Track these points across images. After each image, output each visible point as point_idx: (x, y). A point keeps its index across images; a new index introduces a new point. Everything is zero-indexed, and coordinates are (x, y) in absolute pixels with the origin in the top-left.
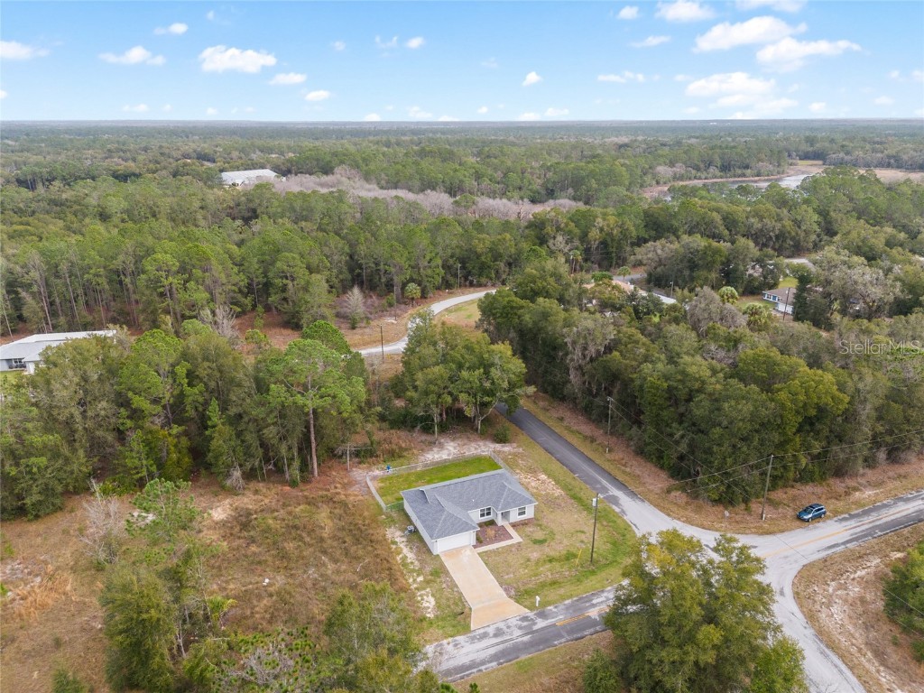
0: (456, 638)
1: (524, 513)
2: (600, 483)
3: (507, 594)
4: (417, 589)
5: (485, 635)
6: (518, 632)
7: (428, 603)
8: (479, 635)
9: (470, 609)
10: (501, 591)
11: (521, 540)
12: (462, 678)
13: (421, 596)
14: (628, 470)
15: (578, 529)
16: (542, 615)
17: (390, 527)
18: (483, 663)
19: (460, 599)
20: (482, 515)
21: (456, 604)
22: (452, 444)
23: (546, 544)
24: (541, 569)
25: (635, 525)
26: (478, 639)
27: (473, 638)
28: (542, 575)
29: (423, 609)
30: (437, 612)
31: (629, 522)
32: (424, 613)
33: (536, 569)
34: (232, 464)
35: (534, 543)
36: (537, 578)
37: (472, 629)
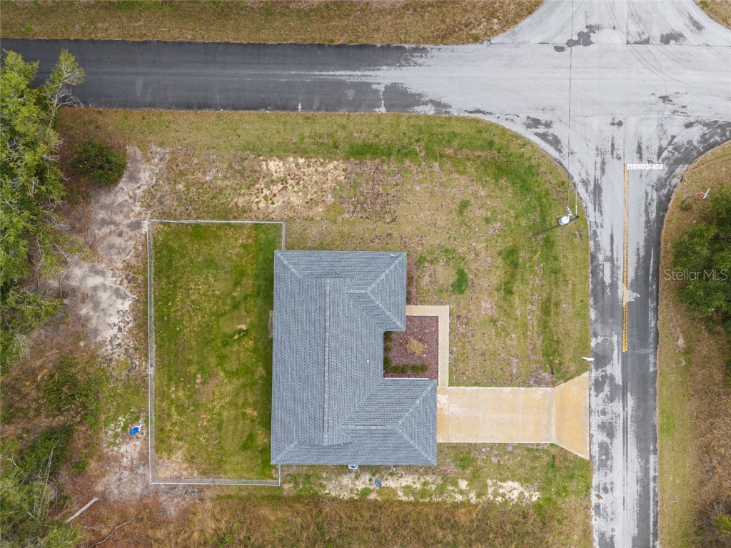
0: (594, 485)
3: (547, 385)
5: (605, 449)
6: (617, 406)
8: (601, 455)
9: (552, 445)
10: (539, 392)
12: (656, 503)
13: (496, 494)
15: (455, 207)
16: (602, 360)
17: (322, 486)
18: (646, 470)
19: (532, 451)
21: (535, 458)
23: (470, 276)
24: (519, 314)
25: (478, 111)
26: (607, 459)
27: (603, 464)
28: (529, 317)
29: (521, 502)
30: (534, 486)
31: (466, 115)
32: (529, 503)
33: (516, 319)
35: (461, 292)
36: (530, 328)
37: (587, 458)
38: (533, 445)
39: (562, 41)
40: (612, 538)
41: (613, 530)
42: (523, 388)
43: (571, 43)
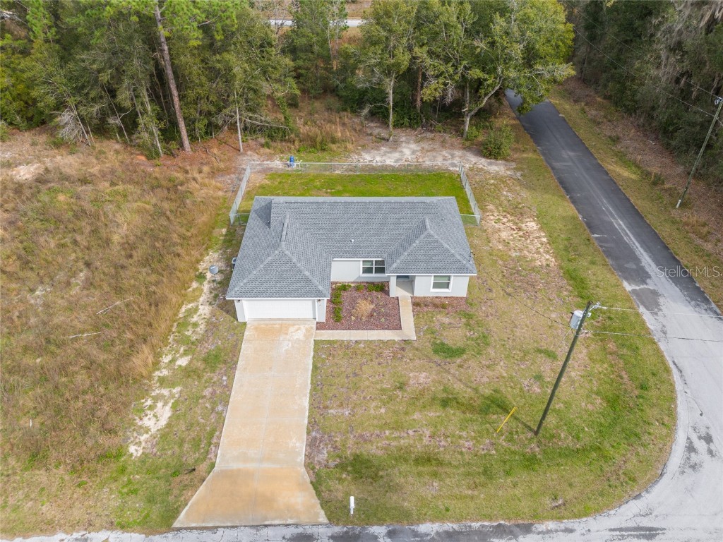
0: (126, 537)
1: (447, 286)
2: (637, 260)
3: (308, 456)
4: (162, 381)
7: (155, 420)
9: (213, 465)
10: (299, 445)
11: (414, 338)
14: (708, 247)
15: (544, 345)
17: (216, 251)
20: (367, 270)
21: (196, 444)
22: (413, 146)
23: (459, 361)
24: (415, 417)
28: (411, 432)
29: (134, 430)
30: (153, 446)
31: (668, 359)
32: (129, 441)
33: (406, 413)
34: (60, 106)
35: (436, 352)
36: (396, 434)
37: (176, 524)
38: (219, 438)
42: (306, 421)
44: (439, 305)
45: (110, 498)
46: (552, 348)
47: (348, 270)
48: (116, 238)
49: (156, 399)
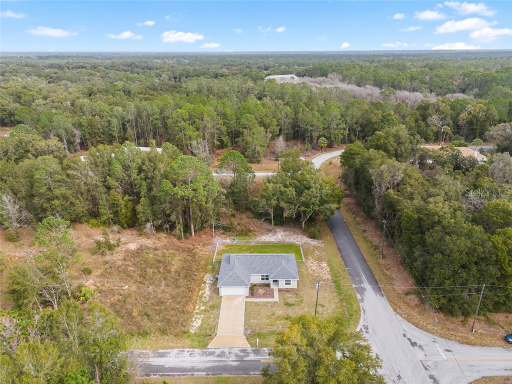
0: (195, 350)
2: (360, 276)
3: (244, 332)
4: (197, 313)
5: (212, 354)
6: (233, 358)
7: (196, 323)
8: (209, 352)
9: (216, 334)
10: (242, 329)
12: (179, 375)
14: (388, 273)
15: (321, 303)
16: (256, 352)
17: (209, 274)
18: (198, 370)
19: (214, 328)
20: (263, 279)
21: (211, 329)
22: (282, 233)
23: (292, 307)
24: (277, 323)
25: (364, 311)
26: (207, 355)
27: (204, 353)
28: (276, 327)
29: (191, 326)
30: (197, 330)
31: (361, 307)
32: (190, 329)
33: (275, 322)
34: (148, 221)
35: (285, 305)
36: (271, 327)
37: (208, 347)
38: (217, 327)
39: (408, 336)
40: (167, 357)
41: (170, 357)
42: (243, 323)
43: (409, 340)
44: (287, 291)
45: (188, 342)
46: (323, 304)
47: (256, 279)
48: (173, 270)
49: (196, 318)
